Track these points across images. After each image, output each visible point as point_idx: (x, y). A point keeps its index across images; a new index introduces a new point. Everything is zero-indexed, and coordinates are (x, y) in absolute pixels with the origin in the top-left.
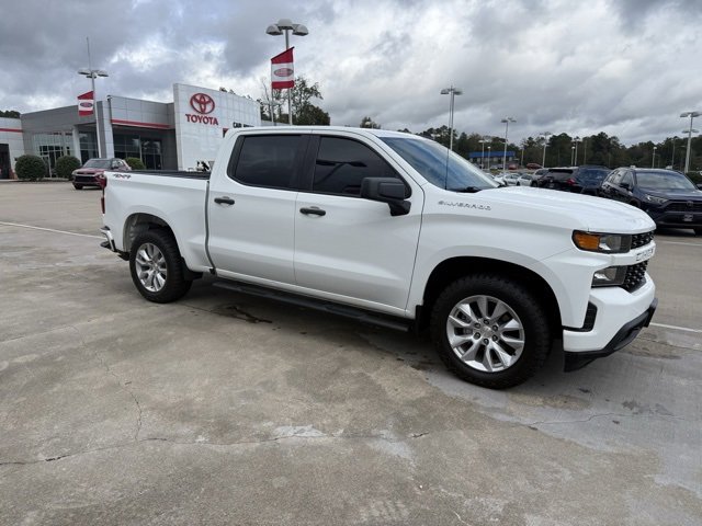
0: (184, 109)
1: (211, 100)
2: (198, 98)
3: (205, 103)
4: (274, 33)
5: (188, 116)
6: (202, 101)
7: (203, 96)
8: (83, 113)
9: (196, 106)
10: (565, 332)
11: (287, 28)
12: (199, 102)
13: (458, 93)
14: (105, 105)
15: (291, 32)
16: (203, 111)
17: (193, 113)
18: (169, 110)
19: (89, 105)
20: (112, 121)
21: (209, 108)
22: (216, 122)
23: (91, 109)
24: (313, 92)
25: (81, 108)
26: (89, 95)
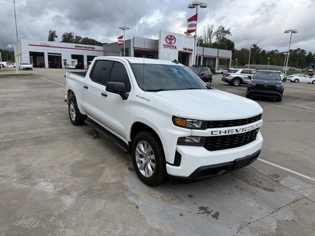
0: (163, 42)
1: (174, 38)
2: (169, 37)
3: (172, 39)
4: (192, 8)
5: (164, 45)
6: (171, 38)
7: (171, 36)
8: (119, 44)
9: (168, 41)
10: (167, 165)
11: (196, 5)
12: (169, 39)
13: (294, 32)
14: (132, 41)
15: (199, 6)
16: (170, 43)
17: (166, 44)
18: (156, 43)
19: (121, 41)
20: (134, 47)
21: (173, 41)
22: (176, 48)
23: (122, 43)
24: (228, 32)
25: (119, 43)
26: (121, 37)
